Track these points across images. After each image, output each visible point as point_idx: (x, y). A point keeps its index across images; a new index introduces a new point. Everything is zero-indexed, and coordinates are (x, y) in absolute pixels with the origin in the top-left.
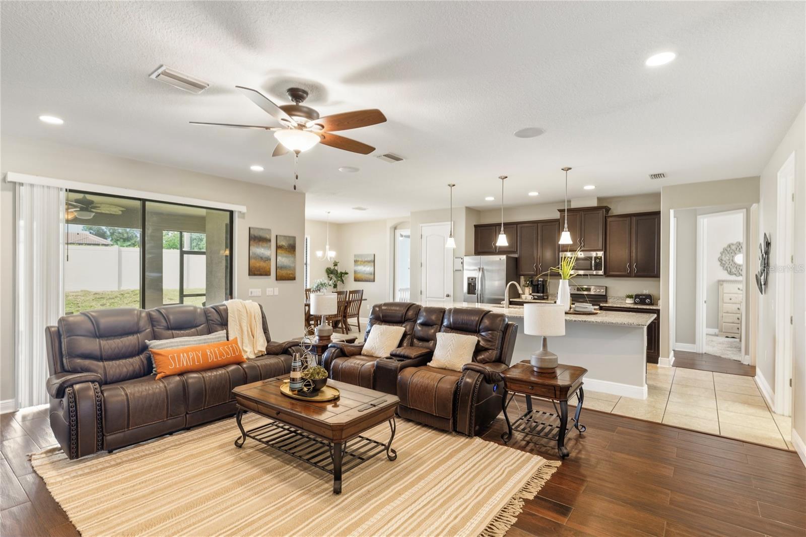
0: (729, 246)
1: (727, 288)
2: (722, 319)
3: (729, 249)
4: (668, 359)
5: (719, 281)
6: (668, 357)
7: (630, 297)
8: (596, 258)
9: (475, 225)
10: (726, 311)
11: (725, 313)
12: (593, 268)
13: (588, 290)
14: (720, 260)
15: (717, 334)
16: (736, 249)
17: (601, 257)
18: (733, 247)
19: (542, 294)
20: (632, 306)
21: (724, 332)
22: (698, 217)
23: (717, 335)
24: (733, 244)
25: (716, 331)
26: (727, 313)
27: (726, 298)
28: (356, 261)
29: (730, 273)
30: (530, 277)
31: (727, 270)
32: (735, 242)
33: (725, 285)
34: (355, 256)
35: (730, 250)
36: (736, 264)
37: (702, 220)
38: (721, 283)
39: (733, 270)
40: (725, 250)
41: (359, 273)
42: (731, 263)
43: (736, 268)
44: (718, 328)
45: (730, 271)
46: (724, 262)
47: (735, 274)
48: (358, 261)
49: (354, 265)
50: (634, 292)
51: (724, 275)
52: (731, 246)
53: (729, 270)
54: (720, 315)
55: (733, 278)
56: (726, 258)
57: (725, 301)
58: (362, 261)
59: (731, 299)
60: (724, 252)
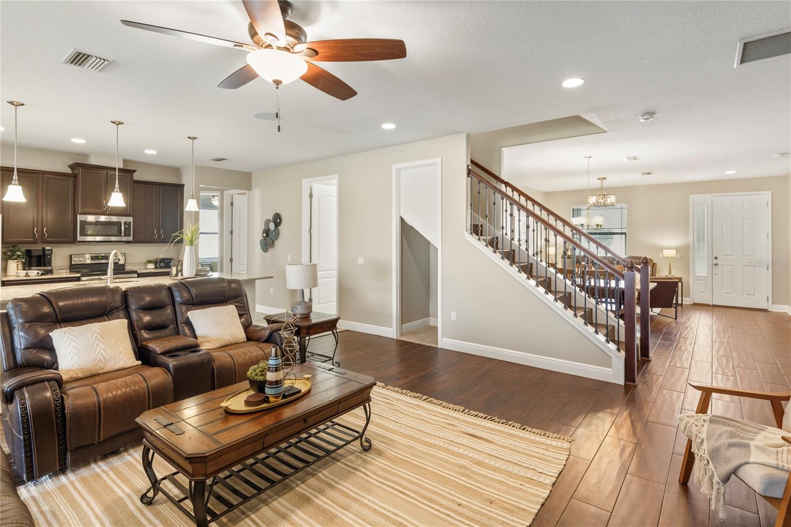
7: (150, 262)
8: (125, 223)
12: (123, 235)
17: (130, 223)
20: (153, 271)
30: (12, 245)
50: (153, 257)
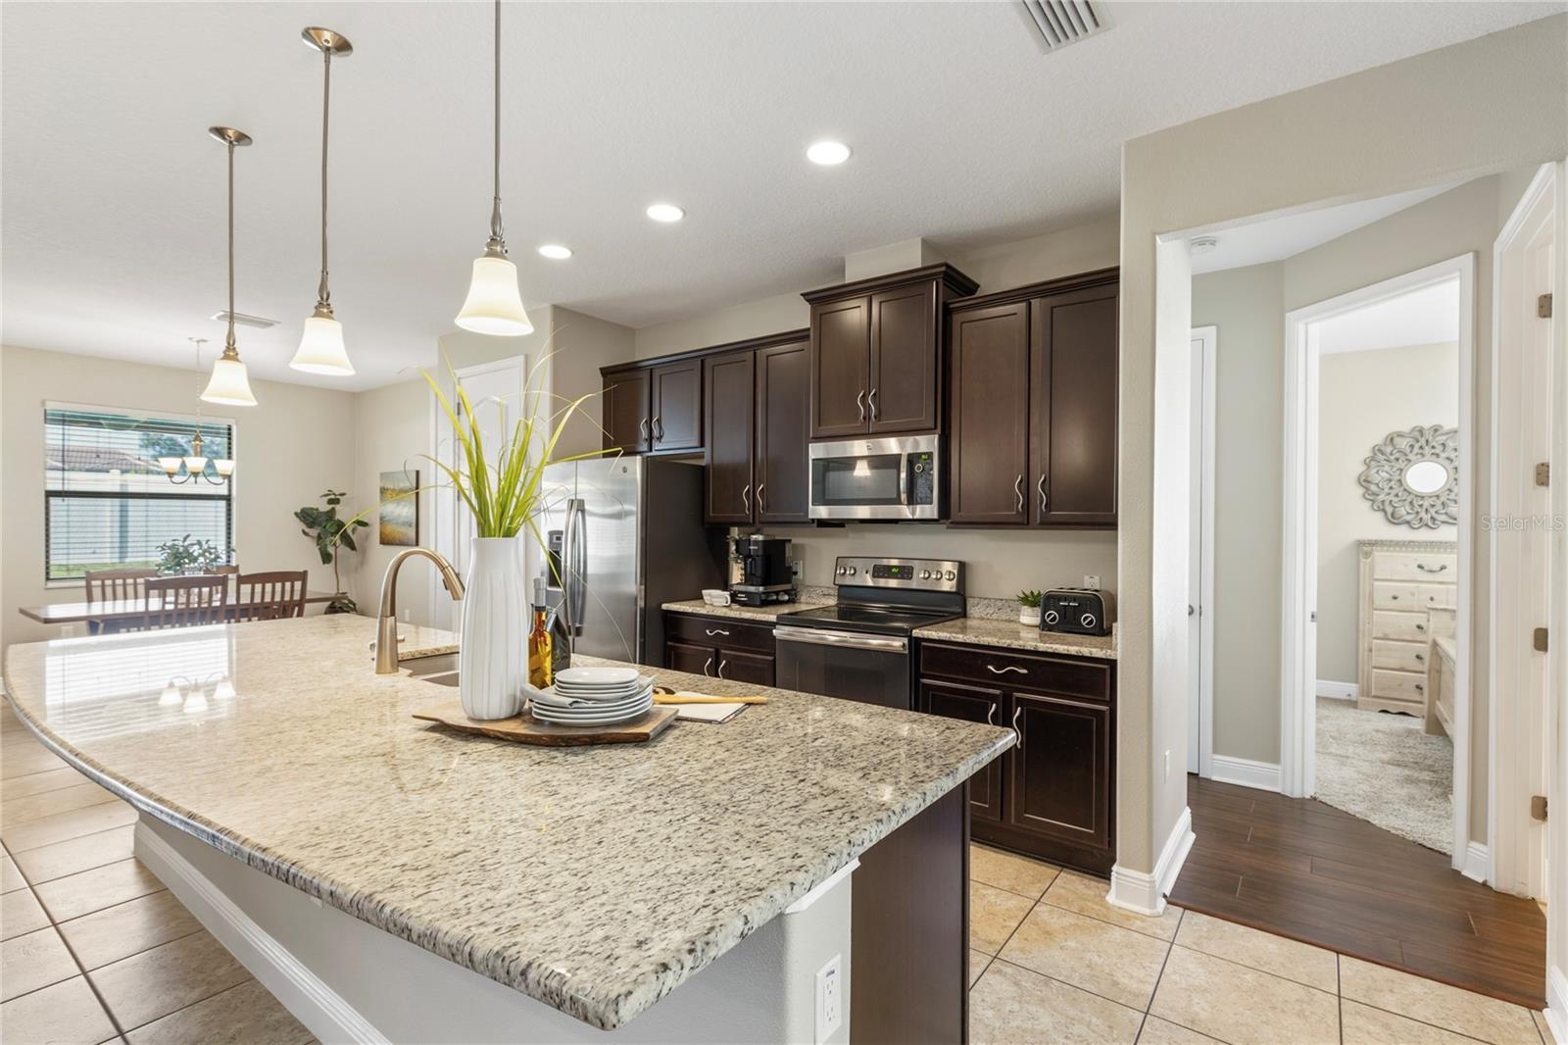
0: (1391, 440)
1: (1385, 563)
2: (1370, 658)
3: (1389, 449)
4: (1145, 876)
5: (1361, 544)
6: (1150, 870)
7: (1030, 600)
8: (911, 459)
9: (601, 369)
10: (1380, 635)
11: (1375, 638)
12: (904, 496)
13: (905, 572)
14: (1364, 482)
15: (1354, 698)
16: (1412, 446)
17: (929, 456)
18: (1403, 444)
19: (761, 589)
21: (1374, 697)
22: (1290, 316)
23: (1352, 704)
24: (1400, 435)
25: (1347, 689)
26: (1385, 638)
27: (1382, 591)
28: (383, 491)
29: (1393, 519)
31: (1384, 510)
32: (1406, 428)
33: (1379, 554)
34: (384, 476)
35: (1394, 452)
36: (1410, 493)
37: (1301, 326)
38: (1366, 549)
39: (1402, 511)
40: (1378, 450)
41: (389, 521)
42: (1397, 489)
43: (1411, 503)
44: (1357, 682)
45: (1393, 515)
46: (1373, 488)
47: (1408, 522)
48: (388, 489)
49: (378, 498)
50: (1040, 585)
51: (1376, 527)
52: (1397, 440)
53: (1389, 510)
54: (1363, 646)
55: (1401, 533)
56: (1379, 477)
57: (1378, 602)
58: (393, 490)
59: (1395, 598)
60: (1373, 459)
